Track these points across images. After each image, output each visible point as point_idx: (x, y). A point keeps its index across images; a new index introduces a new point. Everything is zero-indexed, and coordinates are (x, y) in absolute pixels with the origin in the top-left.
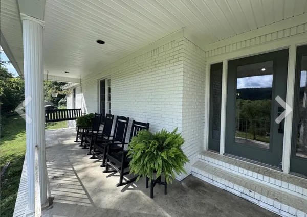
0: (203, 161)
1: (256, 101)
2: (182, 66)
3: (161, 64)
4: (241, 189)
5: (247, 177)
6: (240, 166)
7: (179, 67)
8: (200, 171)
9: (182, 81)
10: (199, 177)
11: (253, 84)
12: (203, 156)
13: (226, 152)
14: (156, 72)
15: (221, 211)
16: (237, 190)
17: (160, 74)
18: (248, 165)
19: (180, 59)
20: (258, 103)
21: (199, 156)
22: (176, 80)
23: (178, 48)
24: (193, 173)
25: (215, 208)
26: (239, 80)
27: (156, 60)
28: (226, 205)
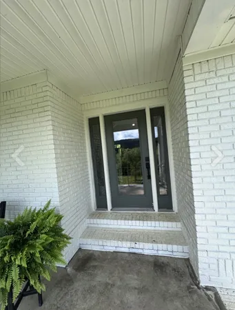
0: (92, 225)
1: (133, 149)
2: (50, 118)
3: (20, 114)
4: (128, 244)
5: (132, 227)
6: (125, 219)
7: (47, 118)
8: (90, 241)
9: (52, 137)
10: (89, 248)
11: (129, 136)
12: (92, 220)
13: (114, 206)
14: (14, 124)
15: (113, 285)
16: (125, 247)
17: (19, 128)
18: (132, 214)
19: (46, 109)
20: (135, 151)
21: (88, 221)
22: (44, 136)
23: (42, 94)
24: (81, 246)
25: (107, 284)
26: (115, 133)
27: (12, 107)
28: (117, 272)
